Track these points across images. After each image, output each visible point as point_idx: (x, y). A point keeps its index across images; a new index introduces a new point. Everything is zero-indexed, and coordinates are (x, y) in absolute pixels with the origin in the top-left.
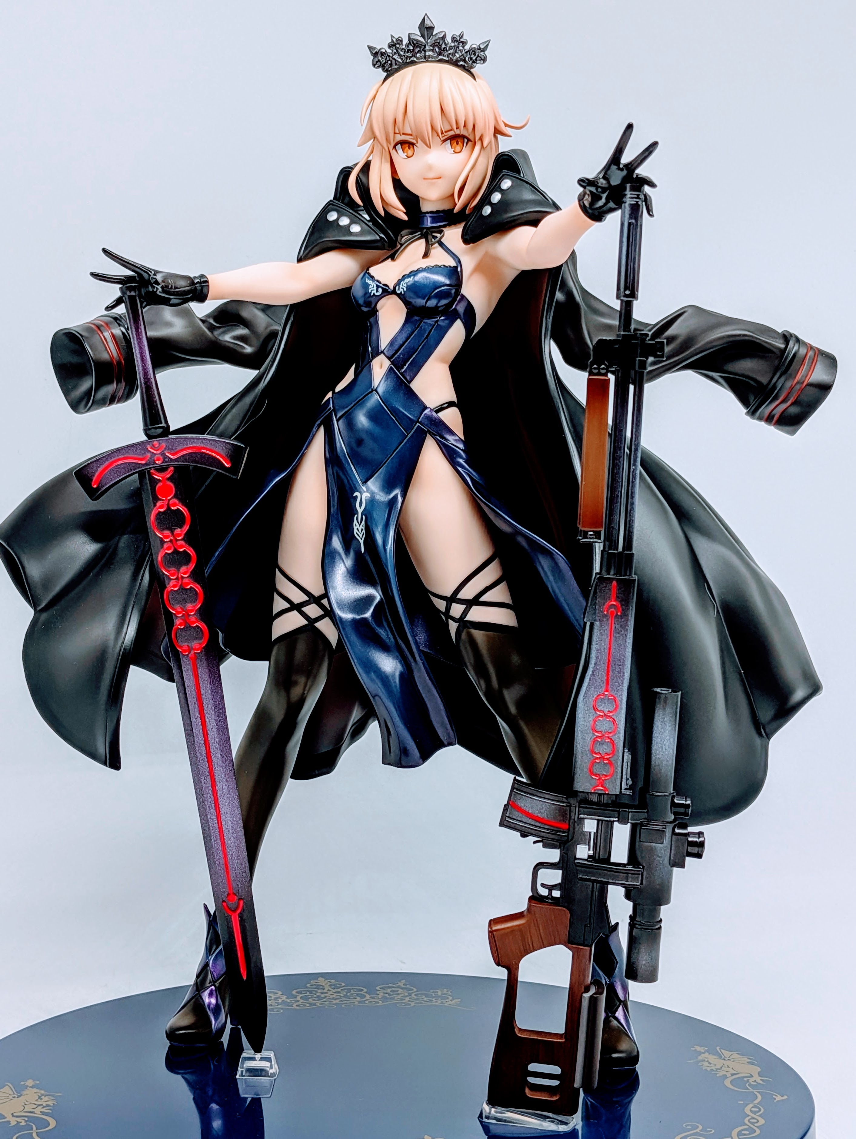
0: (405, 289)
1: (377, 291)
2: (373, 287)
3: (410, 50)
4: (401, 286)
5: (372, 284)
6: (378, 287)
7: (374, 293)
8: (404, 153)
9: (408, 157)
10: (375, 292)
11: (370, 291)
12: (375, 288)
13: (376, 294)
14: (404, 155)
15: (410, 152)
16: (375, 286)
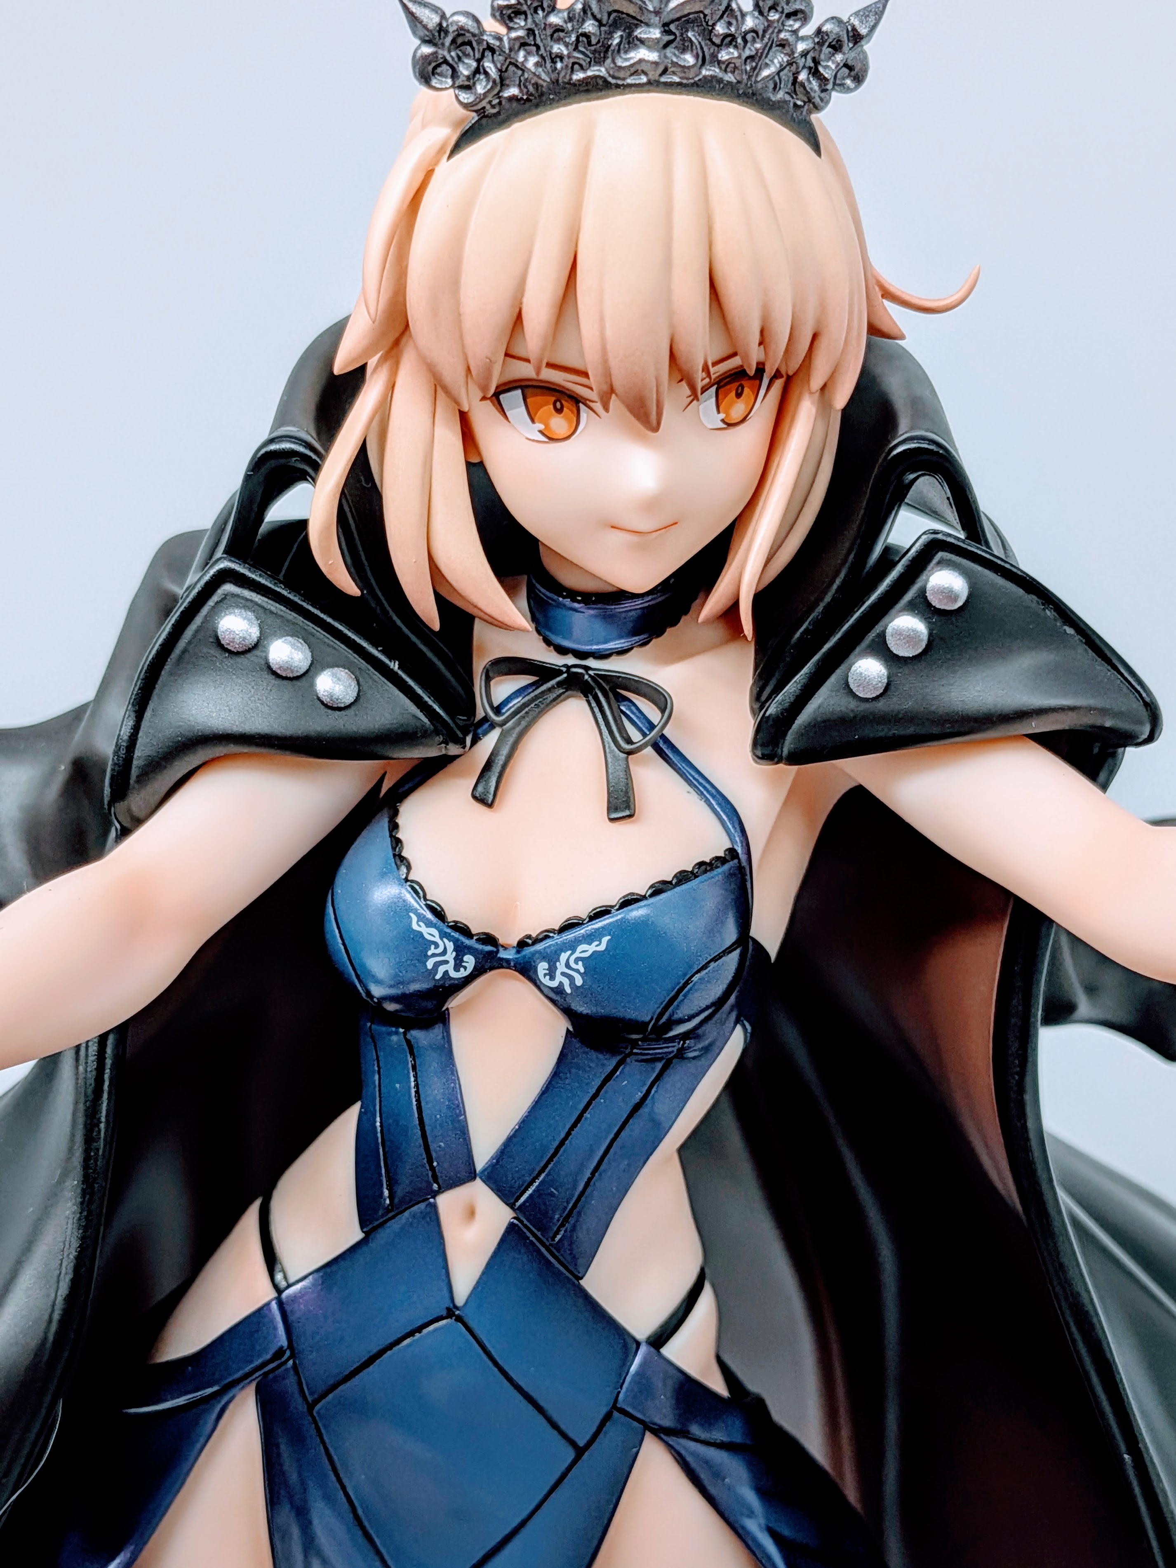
0: (579, 981)
1: (459, 964)
2: (444, 952)
3: (586, 35)
4: (561, 967)
5: (437, 939)
6: (460, 951)
7: (446, 973)
8: (533, 421)
9: (551, 439)
10: (450, 967)
11: (430, 964)
12: (450, 956)
13: (453, 974)
14: (533, 431)
15: (559, 424)
16: (450, 946)
